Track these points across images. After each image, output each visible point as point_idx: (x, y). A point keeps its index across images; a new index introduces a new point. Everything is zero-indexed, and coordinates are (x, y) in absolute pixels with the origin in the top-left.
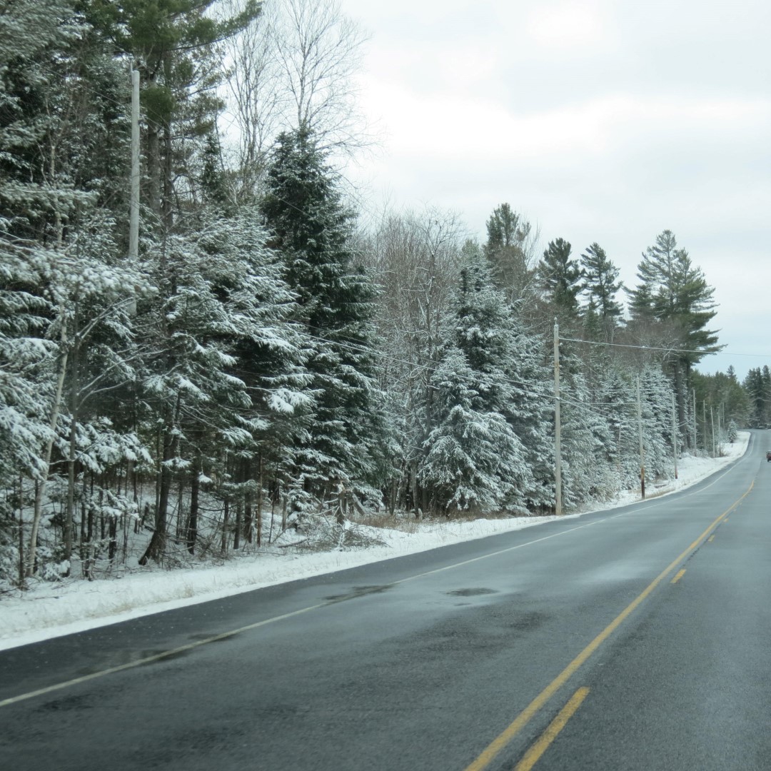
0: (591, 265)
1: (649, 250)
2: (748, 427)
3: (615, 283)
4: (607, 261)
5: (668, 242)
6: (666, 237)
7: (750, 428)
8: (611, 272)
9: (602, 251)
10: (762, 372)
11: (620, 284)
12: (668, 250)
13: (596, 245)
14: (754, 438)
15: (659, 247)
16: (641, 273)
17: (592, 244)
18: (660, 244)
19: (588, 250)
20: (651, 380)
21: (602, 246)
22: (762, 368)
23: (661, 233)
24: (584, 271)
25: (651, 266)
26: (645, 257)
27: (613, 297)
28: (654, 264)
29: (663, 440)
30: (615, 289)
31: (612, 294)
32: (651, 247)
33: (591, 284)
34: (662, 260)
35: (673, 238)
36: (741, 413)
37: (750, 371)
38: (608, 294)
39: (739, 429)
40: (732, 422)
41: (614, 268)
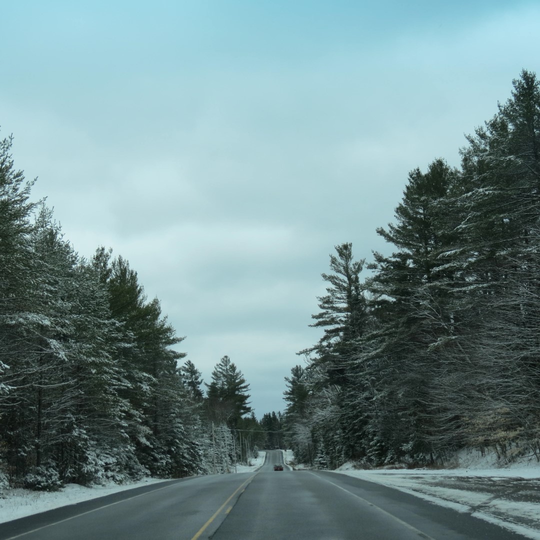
0: (187, 371)
1: (217, 365)
2: (264, 449)
3: (199, 380)
4: (195, 369)
5: (226, 361)
6: (225, 359)
7: (265, 449)
8: (197, 375)
9: (192, 364)
10: (271, 415)
11: (202, 381)
12: (226, 365)
13: (190, 362)
14: (268, 455)
15: (222, 364)
16: (213, 376)
17: (187, 361)
18: (223, 362)
19: (185, 364)
20: (223, 430)
21: (192, 362)
22: (271, 413)
23: (223, 357)
24: (184, 375)
25: (218, 373)
26: (216, 369)
27: (199, 387)
28: (220, 372)
29: (229, 458)
30: (199, 383)
31: (198, 386)
32: (218, 364)
33: (187, 381)
34: (224, 370)
35: (229, 360)
36: (260, 441)
37: (265, 415)
38: (196, 385)
39: (260, 450)
40: (256, 446)
41: (199, 372)
